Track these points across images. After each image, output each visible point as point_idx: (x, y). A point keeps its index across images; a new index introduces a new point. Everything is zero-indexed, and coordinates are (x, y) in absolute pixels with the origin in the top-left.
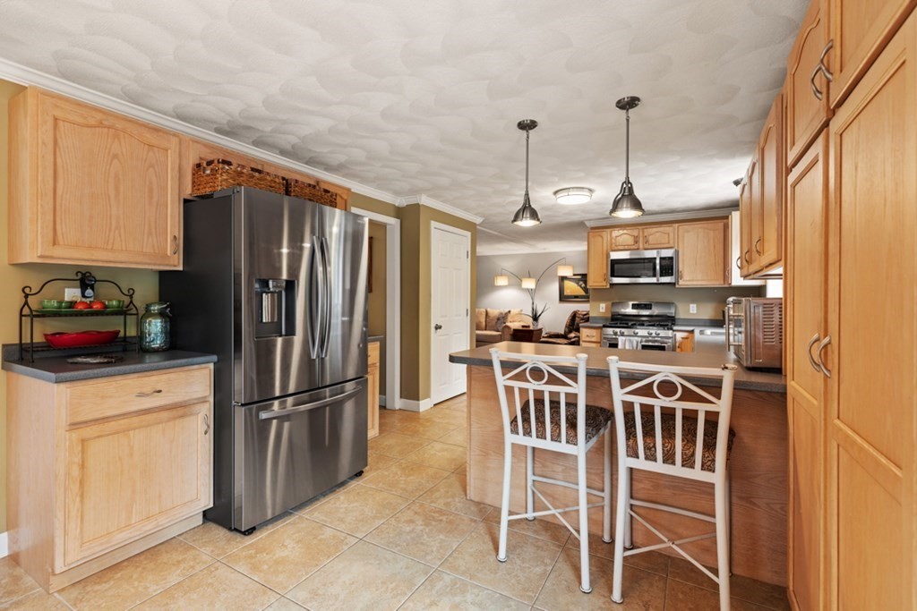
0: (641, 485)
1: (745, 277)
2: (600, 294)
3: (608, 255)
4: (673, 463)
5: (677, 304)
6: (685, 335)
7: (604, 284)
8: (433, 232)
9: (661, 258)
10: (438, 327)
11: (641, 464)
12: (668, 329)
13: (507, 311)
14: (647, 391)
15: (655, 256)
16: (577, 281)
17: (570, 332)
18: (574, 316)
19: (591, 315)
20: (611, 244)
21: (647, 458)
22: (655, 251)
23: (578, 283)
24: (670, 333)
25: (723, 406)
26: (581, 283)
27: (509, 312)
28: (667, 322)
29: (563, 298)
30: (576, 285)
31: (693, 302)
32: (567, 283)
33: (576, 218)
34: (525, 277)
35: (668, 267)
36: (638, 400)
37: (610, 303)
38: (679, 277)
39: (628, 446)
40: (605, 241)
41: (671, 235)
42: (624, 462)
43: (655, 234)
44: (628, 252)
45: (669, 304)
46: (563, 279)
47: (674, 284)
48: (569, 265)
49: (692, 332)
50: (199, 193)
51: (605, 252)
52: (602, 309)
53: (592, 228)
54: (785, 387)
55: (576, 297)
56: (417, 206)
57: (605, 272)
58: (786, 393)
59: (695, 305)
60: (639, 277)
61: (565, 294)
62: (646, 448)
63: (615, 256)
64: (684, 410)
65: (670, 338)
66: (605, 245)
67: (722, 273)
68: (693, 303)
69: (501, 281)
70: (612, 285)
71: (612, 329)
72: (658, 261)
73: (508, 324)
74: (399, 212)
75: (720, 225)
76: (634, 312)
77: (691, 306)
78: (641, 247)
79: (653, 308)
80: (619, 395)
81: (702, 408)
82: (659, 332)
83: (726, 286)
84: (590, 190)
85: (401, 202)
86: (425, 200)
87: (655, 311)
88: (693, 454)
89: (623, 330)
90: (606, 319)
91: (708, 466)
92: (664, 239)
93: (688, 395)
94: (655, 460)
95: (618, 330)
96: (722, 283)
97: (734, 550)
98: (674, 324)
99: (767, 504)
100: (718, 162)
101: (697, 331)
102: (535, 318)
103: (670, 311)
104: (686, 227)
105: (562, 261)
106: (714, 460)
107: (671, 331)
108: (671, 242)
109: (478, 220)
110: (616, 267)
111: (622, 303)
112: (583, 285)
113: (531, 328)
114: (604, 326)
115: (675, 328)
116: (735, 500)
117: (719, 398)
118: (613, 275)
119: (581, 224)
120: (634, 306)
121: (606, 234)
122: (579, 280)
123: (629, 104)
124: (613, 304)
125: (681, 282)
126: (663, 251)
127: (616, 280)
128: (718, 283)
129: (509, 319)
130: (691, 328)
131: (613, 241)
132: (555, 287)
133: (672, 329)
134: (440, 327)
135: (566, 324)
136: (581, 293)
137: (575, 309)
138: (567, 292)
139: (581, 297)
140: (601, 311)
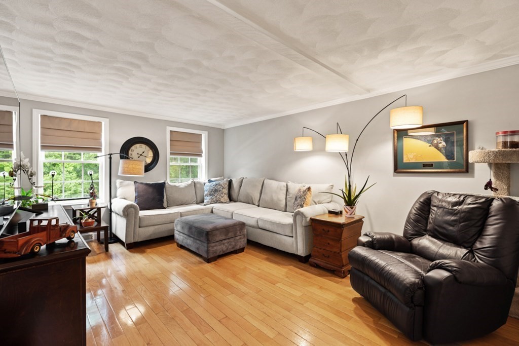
16: (429, 137)
17: (420, 234)
18: (426, 204)
26: (437, 140)
27: (309, 189)
29: (400, 167)
30: (427, 145)
32: (408, 141)
46: (401, 134)
55: (430, 165)
61: (405, 160)
69: (303, 145)
113: (342, 219)
129: (309, 198)
132: (387, 151)
135: (409, 217)
136: (442, 158)
137: (429, 189)
138: (408, 158)
139: (439, 165)
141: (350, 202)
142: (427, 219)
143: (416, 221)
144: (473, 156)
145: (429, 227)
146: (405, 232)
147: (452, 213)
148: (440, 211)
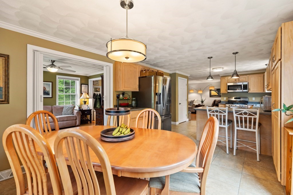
0: (239, 136)
1: (268, 90)
2: (224, 95)
3: (227, 84)
4: (247, 128)
5: (249, 98)
6: (251, 106)
7: (226, 92)
8: (179, 80)
9: (243, 85)
10: (180, 104)
11: (240, 128)
12: (246, 104)
13: (193, 100)
14: (241, 114)
15: (241, 84)
16: (215, 91)
18: (215, 101)
19: (221, 101)
20: (228, 81)
21: (241, 127)
22: (242, 83)
23: (216, 92)
24: (246, 106)
25: (257, 117)
26: (217, 91)
28: (246, 103)
29: (211, 96)
32: (212, 92)
33: (217, 74)
34: (199, 90)
35: (245, 87)
36: (239, 116)
37: (227, 97)
38: (249, 90)
39: (237, 125)
40: (226, 80)
41: (247, 78)
42: (236, 128)
43: (242, 78)
44: (233, 83)
45: (246, 98)
46: (211, 90)
47: (248, 92)
49: (253, 105)
50: (141, 76)
51: (226, 83)
52: (224, 99)
53: (222, 77)
54: (271, 114)
55: (215, 96)
56: (175, 73)
57: (226, 89)
58: (271, 115)
59: (254, 98)
60: (236, 90)
61: (212, 95)
62: (241, 125)
63: (229, 84)
64: (249, 118)
65: (246, 107)
66: (226, 81)
67: (263, 89)
68: (254, 97)
69: (192, 91)
70: (228, 92)
71: (229, 105)
72: (242, 86)
73: (194, 103)
74: (170, 75)
75: (262, 75)
76: (235, 100)
77: (253, 98)
78: (237, 82)
79: (241, 99)
80: (235, 115)
81: (253, 117)
82: (243, 105)
83: (264, 92)
84: (223, 68)
85: (171, 72)
86: (177, 72)
87: (242, 100)
88: (251, 126)
89: (232, 105)
90: (226, 102)
91: (254, 128)
92: (245, 79)
93: (250, 115)
94: (243, 128)
95: (230, 105)
96: (263, 91)
97: (261, 149)
98: (248, 103)
99: (269, 139)
100: (260, 61)
101: (254, 105)
102: (202, 102)
103: (247, 100)
104: (251, 76)
105: (210, 85)
106: (255, 127)
107: (247, 105)
108: (247, 80)
109: (189, 76)
110: (229, 87)
111: (231, 97)
112: (217, 92)
113: (201, 105)
114: (226, 104)
115: (248, 104)
116: (261, 139)
117: (256, 115)
118: (228, 89)
119: (218, 75)
120: (235, 98)
121: (226, 78)
122: (216, 91)
123: (236, 53)
124: (228, 98)
125: (250, 91)
126: (244, 83)
127: (229, 91)
128: (261, 91)
129: (194, 102)
130: (253, 104)
131: (228, 80)
132: (208, 93)
133: (247, 104)
134: (181, 104)
136: (217, 95)
137: (215, 99)
139: (217, 96)
140: (225, 99)
145: (215, 104)
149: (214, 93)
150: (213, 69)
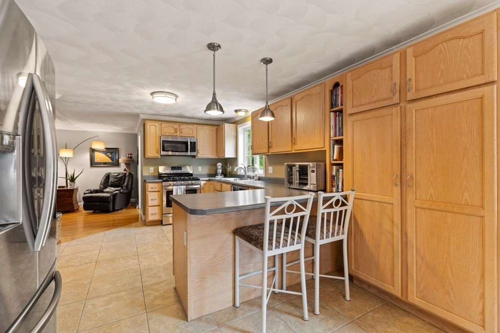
3: (160, 138)
7: (157, 155)
15: (187, 141)
17: (106, 188)
18: (108, 177)
20: (162, 131)
22: (187, 138)
23: (106, 154)
26: (108, 154)
29: (93, 164)
30: (105, 155)
31: (200, 165)
32: (97, 154)
34: (63, 148)
35: (193, 146)
38: (198, 152)
40: (157, 129)
41: (194, 130)
43: (186, 129)
46: (93, 150)
47: (195, 156)
48: (101, 141)
51: (157, 136)
55: (105, 163)
57: (158, 148)
61: (96, 161)
66: (158, 131)
72: (189, 143)
75: (214, 128)
78: (179, 135)
79: (183, 169)
80: (321, 210)
92: (190, 132)
104: (200, 127)
105: (96, 138)
110: (165, 145)
112: (110, 156)
113: (69, 188)
118: (165, 150)
120: (172, 169)
121: (158, 124)
123: (268, 61)
125: (198, 155)
126: (191, 138)
127: (164, 153)
128: (214, 156)
132: (87, 156)
135: (101, 182)
136: (110, 161)
137: (108, 172)
138: (97, 160)
139: (109, 163)
140: (151, 172)
141: (73, 180)
142: (108, 182)
143: (104, 183)
144: (120, 161)
145: (109, 184)
146: (100, 188)
147: (117, 178)
148: (113, 179)
149: (100, 157)
150: (152, 94)
